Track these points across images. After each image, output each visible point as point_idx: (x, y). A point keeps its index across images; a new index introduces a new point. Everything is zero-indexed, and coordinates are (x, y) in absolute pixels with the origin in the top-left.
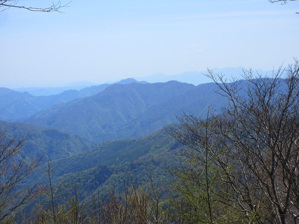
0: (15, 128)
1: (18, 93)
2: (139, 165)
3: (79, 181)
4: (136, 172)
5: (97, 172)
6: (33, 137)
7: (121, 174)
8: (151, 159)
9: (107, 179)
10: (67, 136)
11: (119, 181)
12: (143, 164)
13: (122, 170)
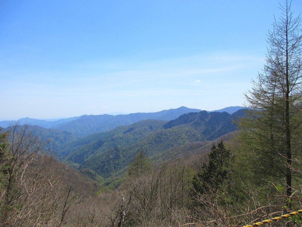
0: (50, 131)
1: (40, 120)
2: (115, 139)
3: (91, 146)
4: (114, 141)
5: (98, 143)
6: (58, 134)
7: (108, 143)
8: (119, 137)
9: (102, 145)
10: (71, 134)
11: (108, 145)
12: (116, 138)
13: (108, 141)
